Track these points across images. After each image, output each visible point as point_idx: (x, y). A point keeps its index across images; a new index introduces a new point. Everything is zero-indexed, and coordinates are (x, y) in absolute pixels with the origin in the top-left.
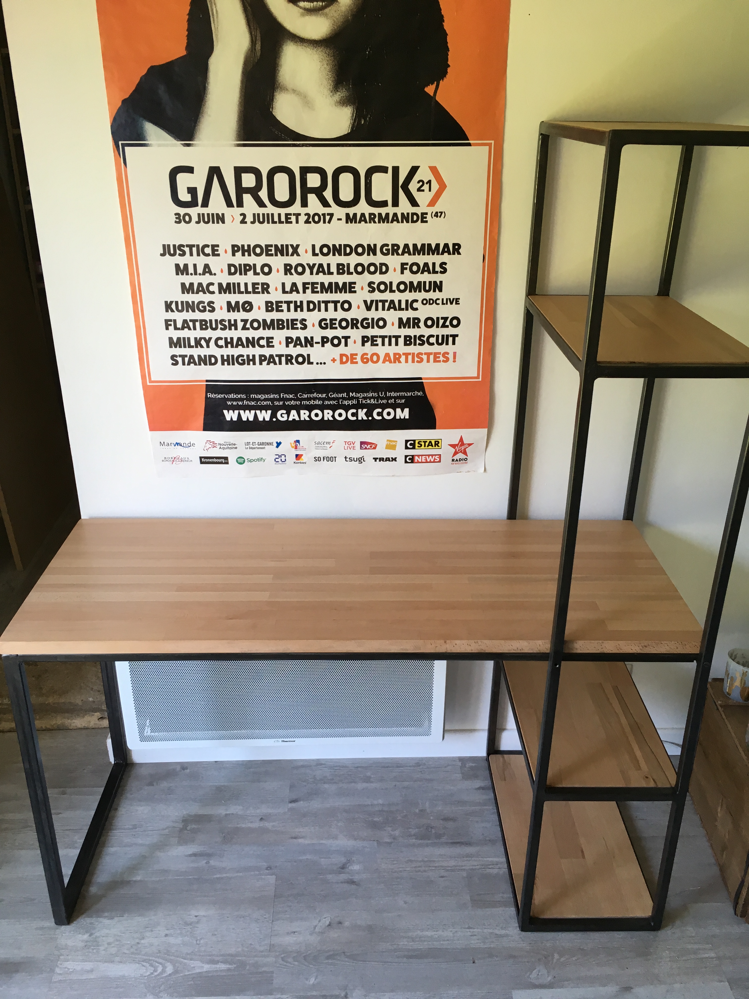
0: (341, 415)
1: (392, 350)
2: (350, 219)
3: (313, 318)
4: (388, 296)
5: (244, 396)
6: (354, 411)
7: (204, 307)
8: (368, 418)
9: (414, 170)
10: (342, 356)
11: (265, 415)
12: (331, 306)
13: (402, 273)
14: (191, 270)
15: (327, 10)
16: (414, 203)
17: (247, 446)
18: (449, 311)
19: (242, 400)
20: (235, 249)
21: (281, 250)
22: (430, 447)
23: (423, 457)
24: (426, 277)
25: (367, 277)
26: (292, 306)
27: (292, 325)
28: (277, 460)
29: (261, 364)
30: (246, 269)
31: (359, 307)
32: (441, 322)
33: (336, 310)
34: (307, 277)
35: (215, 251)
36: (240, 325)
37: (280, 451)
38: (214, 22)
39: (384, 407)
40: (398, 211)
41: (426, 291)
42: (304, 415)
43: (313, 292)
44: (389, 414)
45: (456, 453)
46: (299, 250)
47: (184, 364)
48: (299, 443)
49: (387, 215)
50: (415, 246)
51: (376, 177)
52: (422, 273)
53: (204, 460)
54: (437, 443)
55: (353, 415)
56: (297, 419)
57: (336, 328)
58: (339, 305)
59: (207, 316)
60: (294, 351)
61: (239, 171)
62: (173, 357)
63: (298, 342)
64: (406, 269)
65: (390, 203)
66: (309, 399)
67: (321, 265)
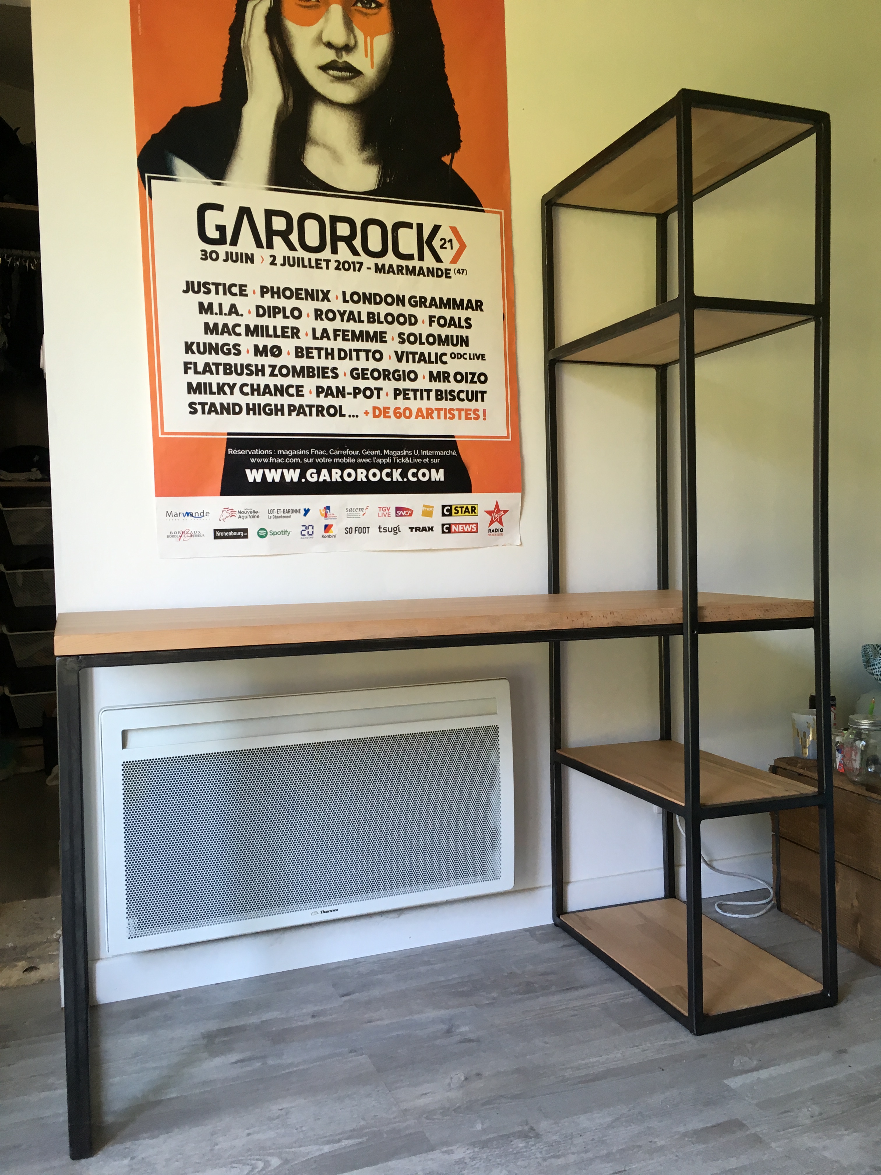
0: (375, 475)
1: (424, 404)
2: (379, 269)
3: (344, 366)
4: (417, 348)
5: (270, 452)
6: (389, 470)
7: (229, 350)
8: (403, 479)
9: (436, 228)
10: (375, 408)
11: (292, 475)
12: (362, 355)
13: (431, 325)
14: (216, 309)
15: (354, 80)
16: (438, 259)
17: (270, 515)
18: (476, 367)
19: (267, 456)
20: (264, 290)
21: (311, 295)
22: (467, 514)
23: (460, 526)
24: (452, 331)
25: (397, 328)
26: (323, 353)
27: (323, 373)
28: (303, 533)
29: (290, 414)
30: (274, 311)
31: (390, 358)
32: (470, 377)
33: (367, 359)
34: (338, 324)
35: (242, 291)
36: (268, 371)
37: (308, 520)
38: (249, 76)
39: (419, 467)
40: (425, 265)
41: (453, 345)
42: (336, 474)
43: (344, 339)
44: (424, 475)
45: (492, 522)
46: (330, 296)
47: (203, 412)
48: (329, 510)
49: (414, 268)
50: (441, 299)
51: (402, 231)
52: (449, 327)
53: (220, 534)
54: (474, 509)
55: (388, 475)
56: (328, 480)
57: (368, 379)
58: (370, 354)
59: (231, 359)
60: (325, 401)
61: (269, 214)
62: (191, 405)
63: (329, 392)
64: (434, 321)
65: (416, 256)
66: (341, 456)
67: (351, 313)
